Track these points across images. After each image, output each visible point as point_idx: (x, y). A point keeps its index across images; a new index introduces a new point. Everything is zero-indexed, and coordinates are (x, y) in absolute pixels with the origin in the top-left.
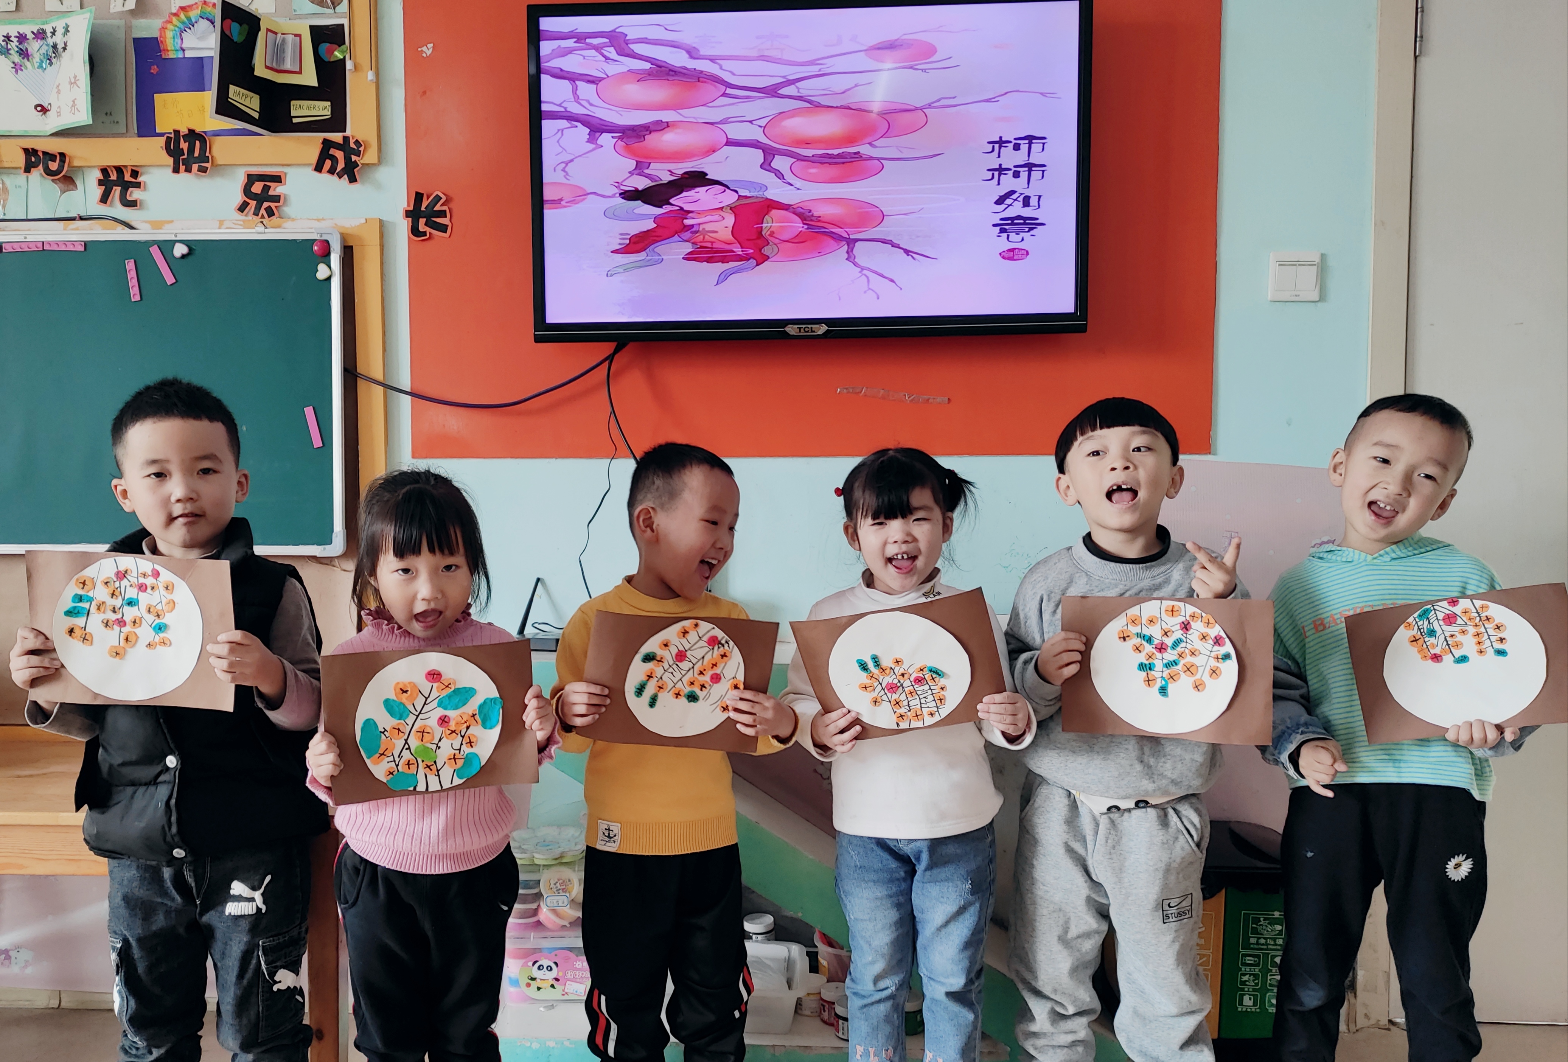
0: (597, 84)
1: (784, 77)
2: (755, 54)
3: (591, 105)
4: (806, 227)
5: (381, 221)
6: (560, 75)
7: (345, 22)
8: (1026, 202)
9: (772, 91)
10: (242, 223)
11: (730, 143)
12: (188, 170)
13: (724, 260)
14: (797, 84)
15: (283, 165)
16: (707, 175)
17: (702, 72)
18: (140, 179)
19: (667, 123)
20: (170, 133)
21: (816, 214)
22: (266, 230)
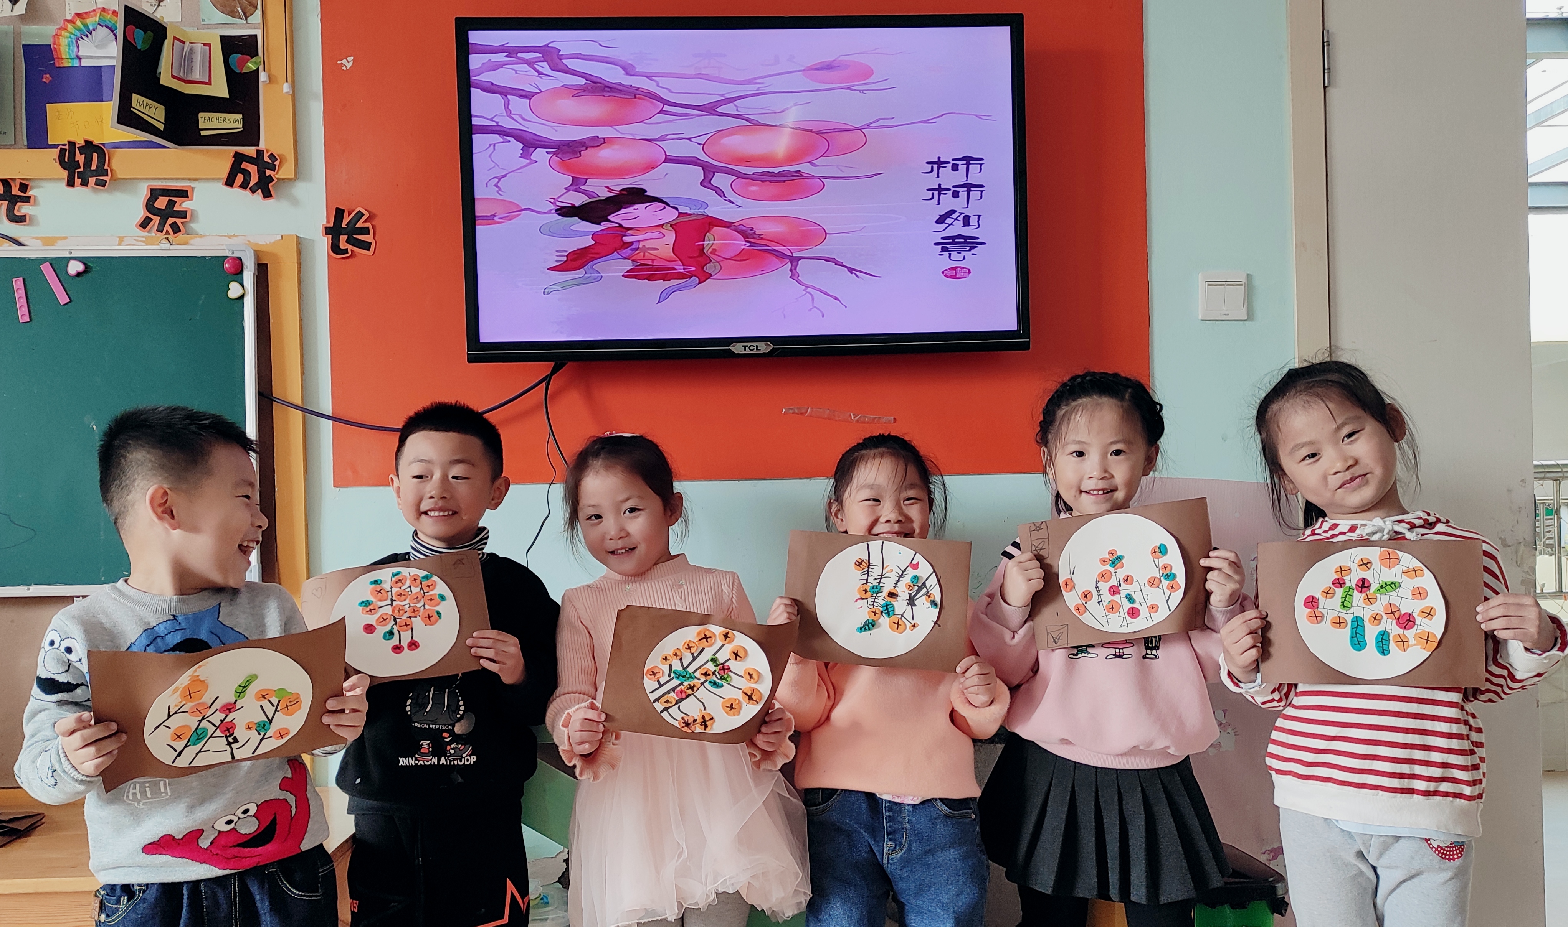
0: (530, 99)
1: (722, 95)
2: (692, 72)
3: (524, 119)
4: (748, 244)
5: (298, 237)
6: (490, 88)
7: (259, 33)
8: (966, 221)
9: (710, 109)
10: (144, 239)
11: (669, 160)
12: (85, 184)
13: (665, 278)
14: (735, 102)
15: (190, 179)
16: (646, 191)
17: (639, 88)
18: (30, 193)
19: (604, 139)
20: (65, 145)
21: (758, 232)
22: (172, 247)
